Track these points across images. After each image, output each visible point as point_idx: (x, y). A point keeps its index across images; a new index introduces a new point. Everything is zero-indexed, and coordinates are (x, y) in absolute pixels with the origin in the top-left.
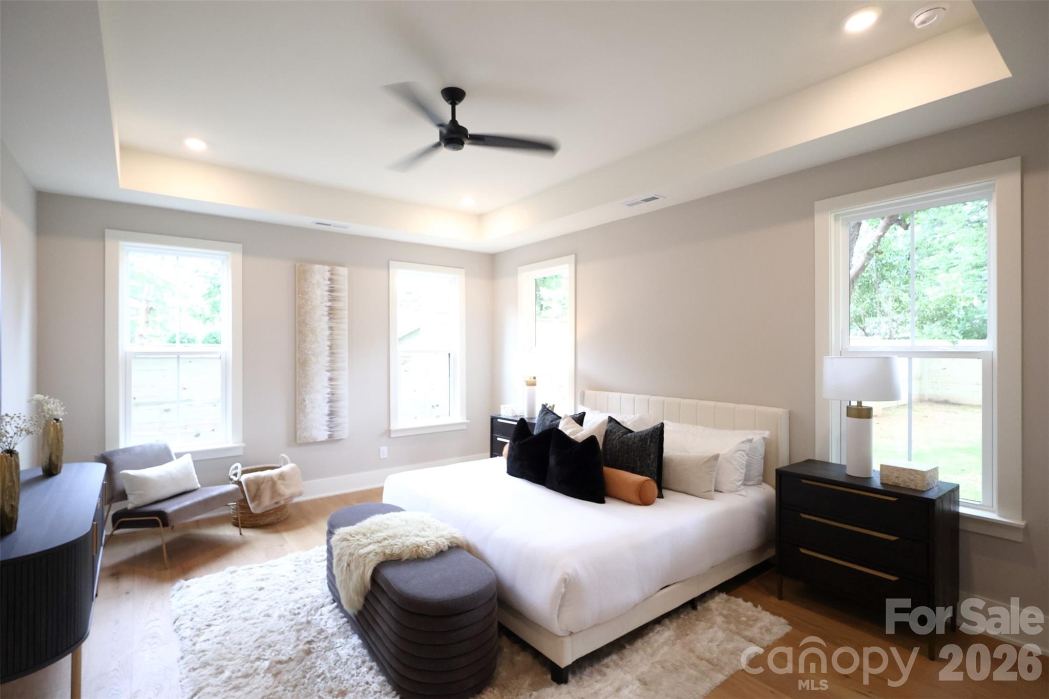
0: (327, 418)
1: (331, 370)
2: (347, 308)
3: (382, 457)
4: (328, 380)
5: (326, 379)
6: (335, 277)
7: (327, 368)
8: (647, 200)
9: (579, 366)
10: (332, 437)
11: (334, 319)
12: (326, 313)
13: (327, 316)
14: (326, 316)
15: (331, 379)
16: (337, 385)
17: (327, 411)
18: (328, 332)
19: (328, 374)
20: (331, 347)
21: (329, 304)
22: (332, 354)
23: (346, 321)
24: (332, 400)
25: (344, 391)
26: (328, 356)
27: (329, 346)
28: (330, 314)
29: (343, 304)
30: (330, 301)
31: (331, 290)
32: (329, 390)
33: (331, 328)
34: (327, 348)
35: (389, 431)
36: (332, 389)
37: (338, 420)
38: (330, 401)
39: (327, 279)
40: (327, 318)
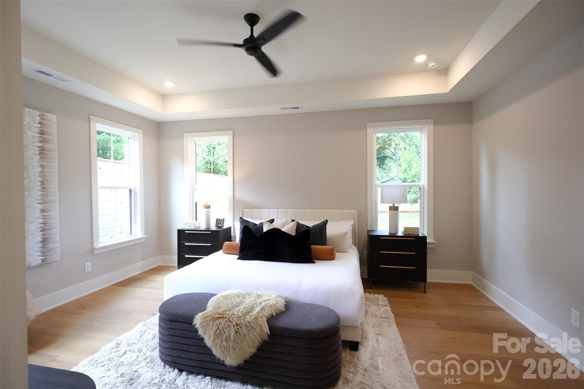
0: (40, 245)
1: (43, 203)
2: (57, 150)
3: (87, 271)
4: (41, 211)
5: (38, 211)
6: (44, 122)
7: (39, 201)
8: (292, 108)
9: (236, 195)
10: (46, 261)
11: (45, 158)
12: (37, 153)
13: (39, 155)
14: (37, 155)
15: (43, 211)
16: (49, 216)
17: (39, 239)
18: (39, 170)
19: (41, 206)
20: (42, 183)
21: (40, 145)
22: (44, 189)
23: (56, 160)
24: (45, 228)
25: (55, 220)
26: (40, 191)
27: (40, 182)
28: (40, 153)
29: (53, 146)
30: (41, 142)
31: (42, 133)
32: (41, 220)
33: (42, 166)
34: (39, 183)
35: (92, 249)
36: (44, 219)
37: (50, 246)
38: (43, 230)
39: (38, 122)
40: (38, 157)
